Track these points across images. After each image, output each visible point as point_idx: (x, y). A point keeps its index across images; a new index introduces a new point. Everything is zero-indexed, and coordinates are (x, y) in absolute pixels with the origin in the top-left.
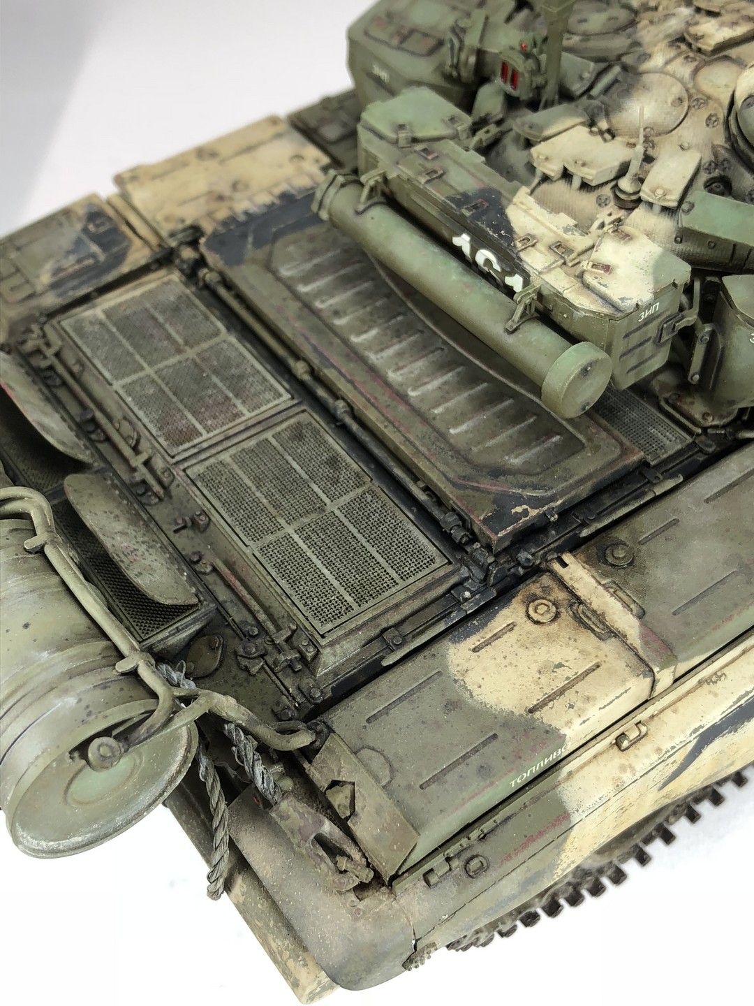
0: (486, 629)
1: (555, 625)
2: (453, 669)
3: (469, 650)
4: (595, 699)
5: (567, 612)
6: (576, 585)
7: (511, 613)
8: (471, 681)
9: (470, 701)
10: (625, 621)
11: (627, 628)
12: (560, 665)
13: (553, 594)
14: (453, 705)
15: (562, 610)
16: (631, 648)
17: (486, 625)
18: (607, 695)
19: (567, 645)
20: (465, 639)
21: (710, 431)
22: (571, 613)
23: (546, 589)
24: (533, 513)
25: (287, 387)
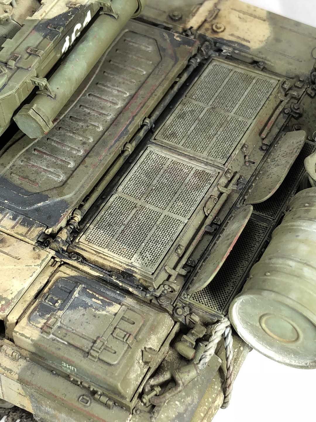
8: (263, 38)
23: (207, 29)
25: (142, 152)
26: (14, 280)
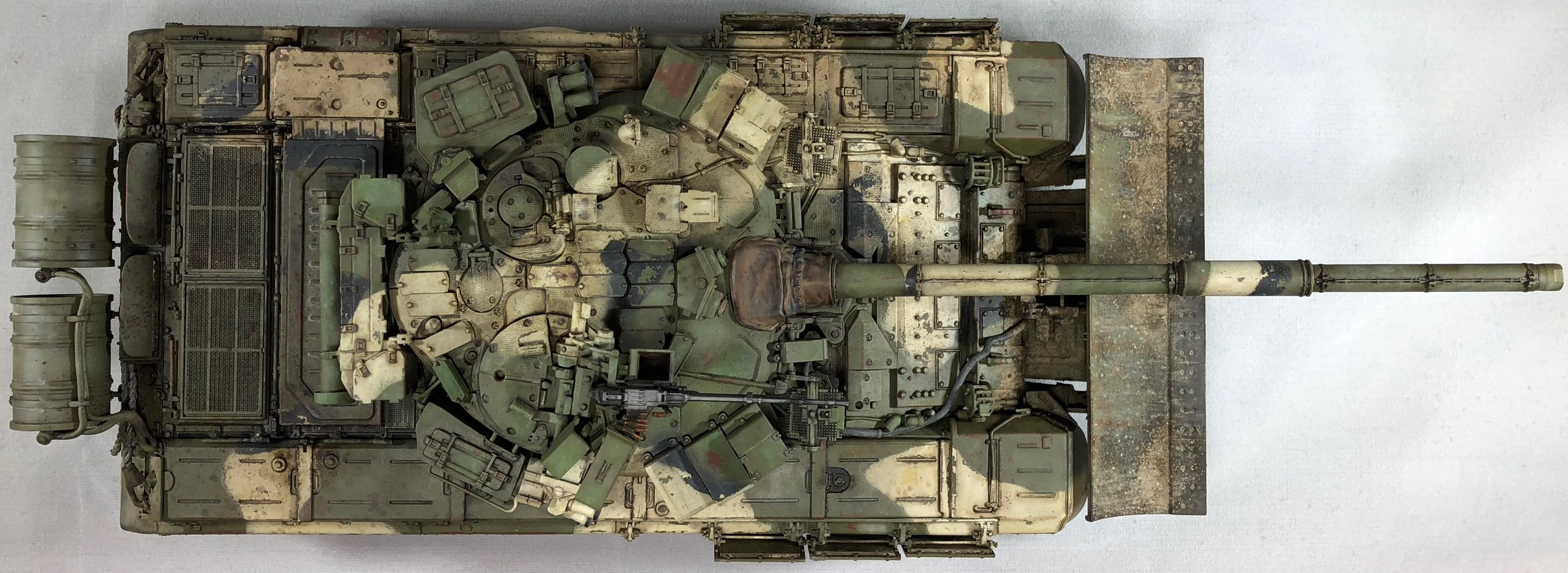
0: (251, 455)
1: (279, 474)
2: (226, 463)
3: (239, 459)
5: (288, 472)
6: (301, 462)
7: (267, 456)
8: (229, 473)
9: (222, 481)
10: (305, 493)
11: (303, 496)
12: (266, 492)
13: (290, 460)
14: (214, 476)
15: (287, 469)
16: (297, 505)
17: (253, 453)
19: (276, 485)
20: (241, 453)
22: (290, 473)
23: (289, 456)
24: (307, 423)
25: (266, 264)
26: (286, 78)
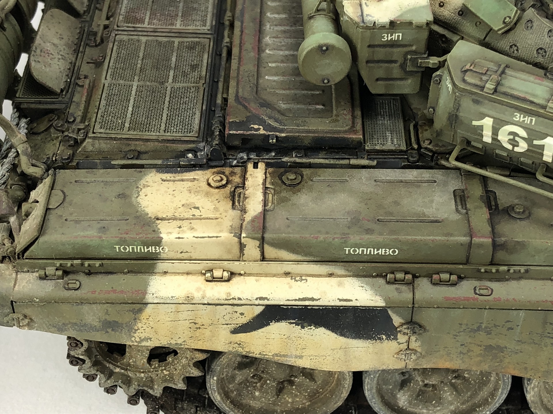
0: (180, 174)
1: (217, 190)
2: (143, 182)
3: (161, 178)
4: (196, 230)
5: (231, 188)
6: (250, 179)
7: (202, 174)
8: (145, 191)
9: (133, 199)
10: (254, 207)
11: (252, 210)
12: (198, 208)
13: (234, 178)
14: (122, 196)
15: (229, 186)
16: (242, 219)
17: (182, 173)
18: (204, 232)
19: (212, 202)
20: (166, 173)
21: (422, 150)
22: (233, 189)
23: (233, 174)
24: (262, 132)
25: (214, 24)
